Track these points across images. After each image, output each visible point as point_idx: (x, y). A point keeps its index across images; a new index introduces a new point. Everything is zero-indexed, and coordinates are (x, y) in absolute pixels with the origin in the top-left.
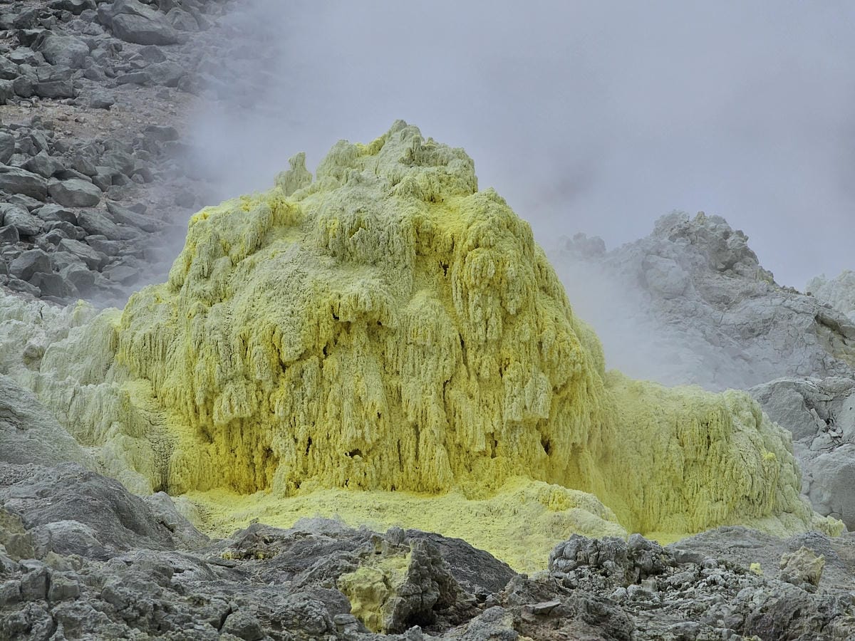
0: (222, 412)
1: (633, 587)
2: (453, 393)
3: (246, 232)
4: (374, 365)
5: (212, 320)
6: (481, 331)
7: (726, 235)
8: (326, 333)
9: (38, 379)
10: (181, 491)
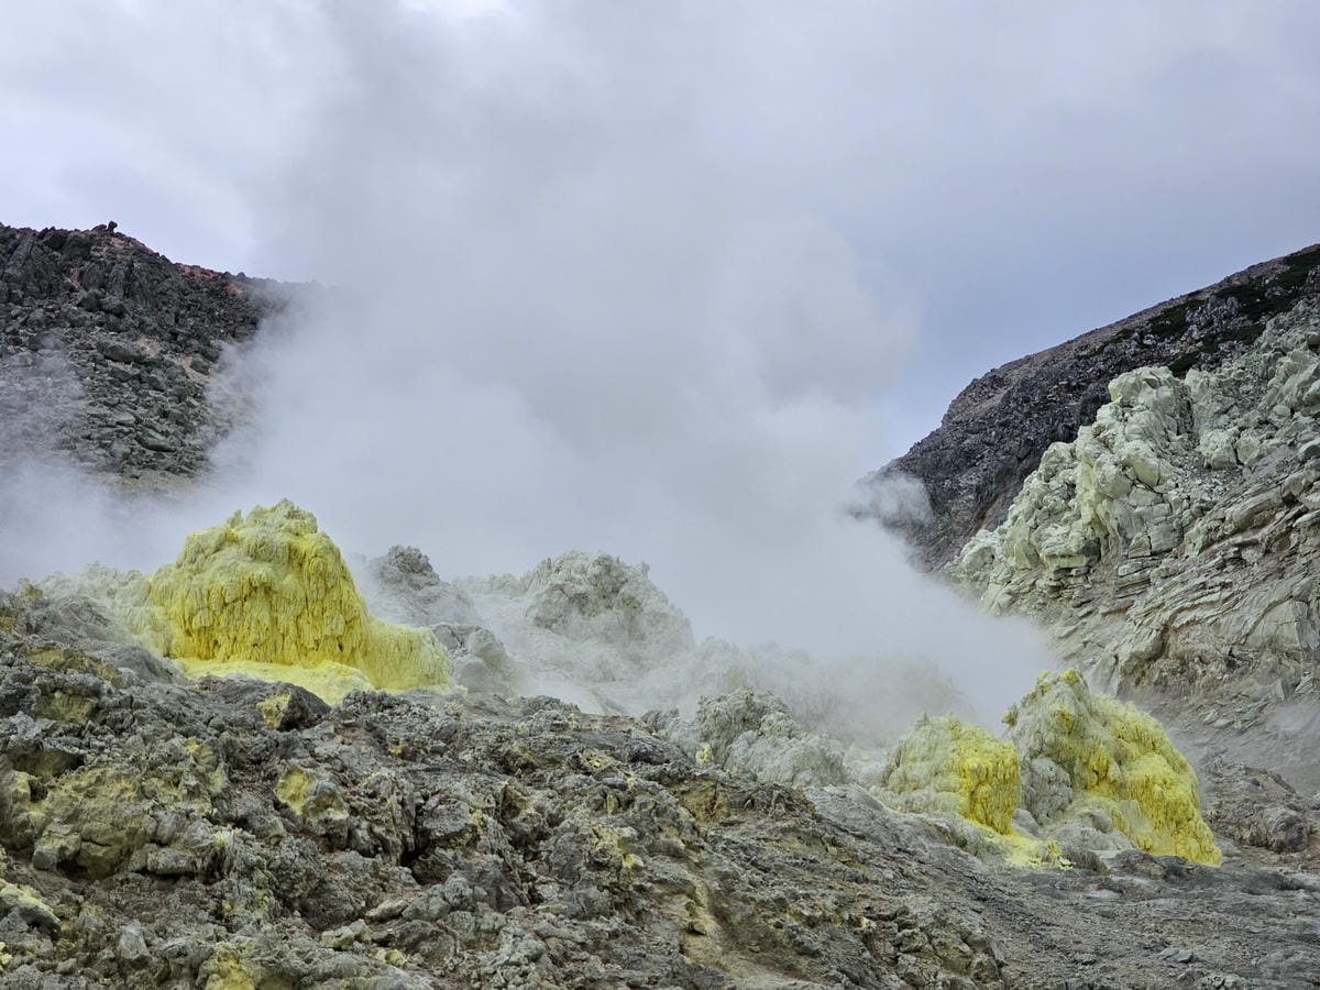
0: (196, 623)
1: (380, 714)
2: (301, 621)
3: (213, 543)
4: (267, 607)
5: (194, 582)
6: (315, 594)
7: (420, 557)
8: (246, 591)
9: (114, 603)
10: (175, 657)
